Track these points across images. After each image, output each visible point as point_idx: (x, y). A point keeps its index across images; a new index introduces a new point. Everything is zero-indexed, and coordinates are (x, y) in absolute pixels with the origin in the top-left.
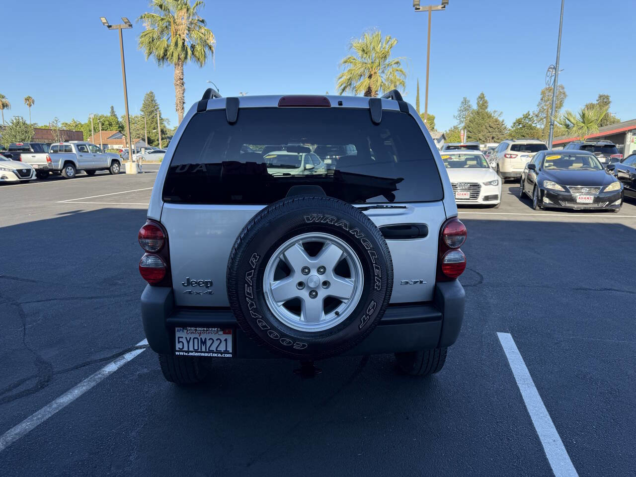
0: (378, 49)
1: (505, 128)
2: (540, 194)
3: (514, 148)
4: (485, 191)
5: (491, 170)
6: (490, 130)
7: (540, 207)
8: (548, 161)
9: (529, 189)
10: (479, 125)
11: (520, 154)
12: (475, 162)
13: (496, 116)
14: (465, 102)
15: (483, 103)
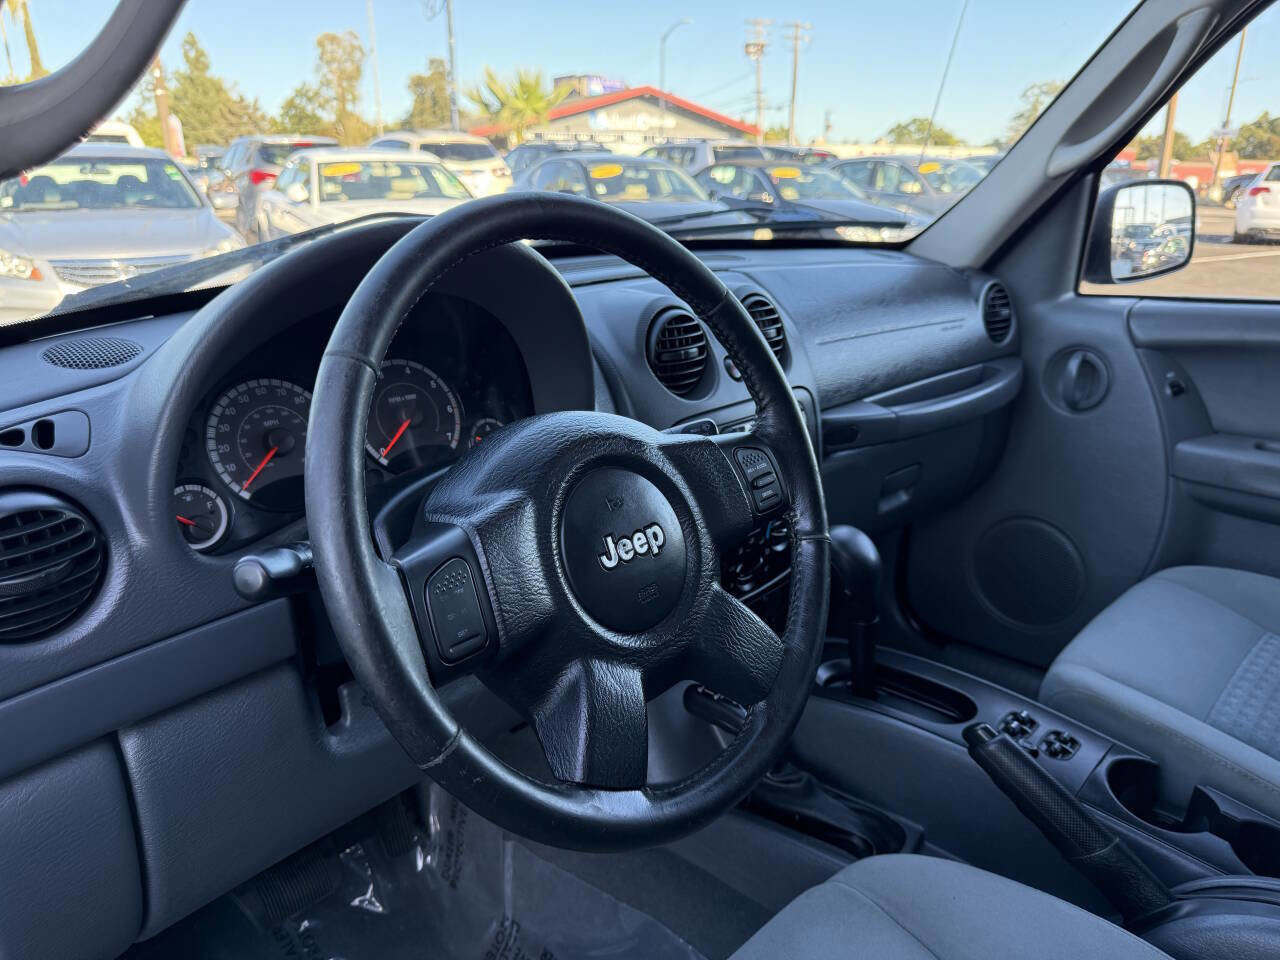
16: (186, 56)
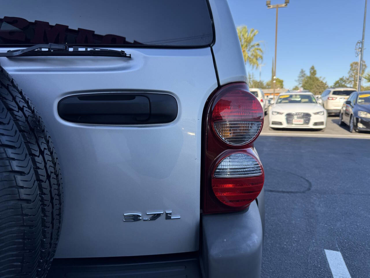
0: (246, 36)
1: (327, 87)
2: (355, 121)
3: (335, 93)
4: (314, 119)
5: (318, 105)
6: (318, 87)
7: (355, 130)
8: (360, 99)
9: (346, 120)
10: (311, 85)
11: (339, 97)
12: (307, 100)
13: (321, 79)
14: (302, 72)
15: (313, 72)
16: (311, 72)
